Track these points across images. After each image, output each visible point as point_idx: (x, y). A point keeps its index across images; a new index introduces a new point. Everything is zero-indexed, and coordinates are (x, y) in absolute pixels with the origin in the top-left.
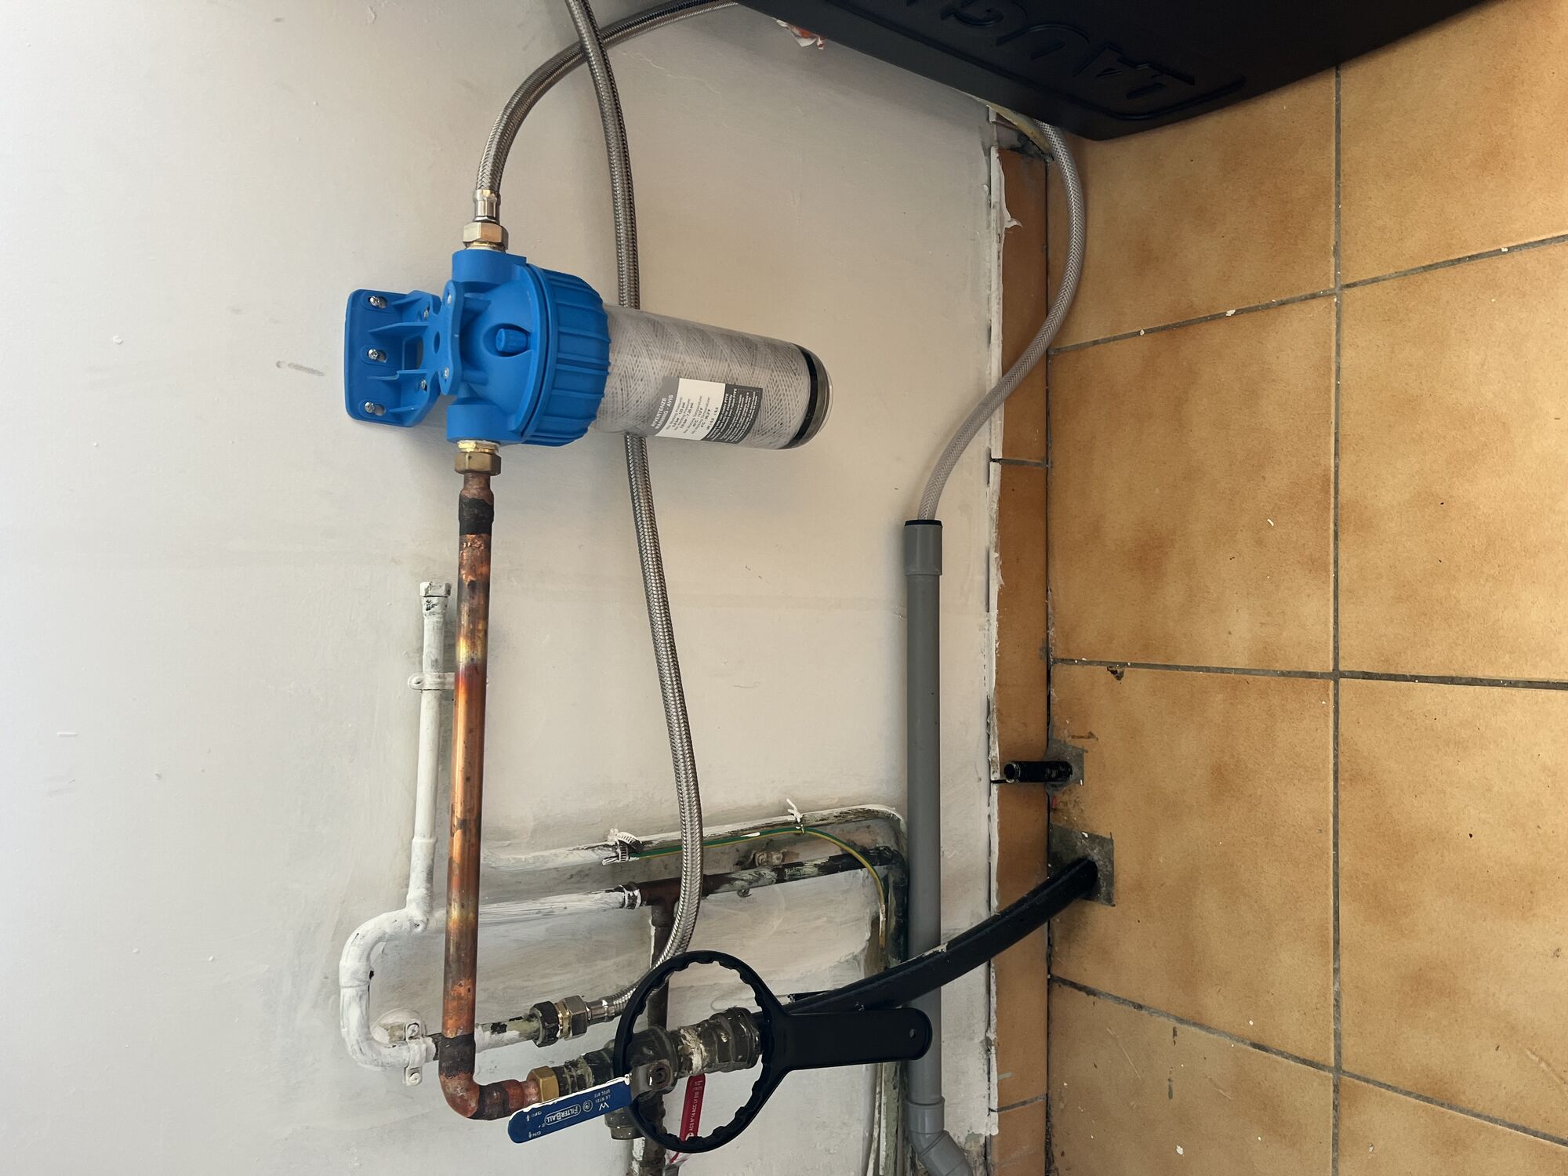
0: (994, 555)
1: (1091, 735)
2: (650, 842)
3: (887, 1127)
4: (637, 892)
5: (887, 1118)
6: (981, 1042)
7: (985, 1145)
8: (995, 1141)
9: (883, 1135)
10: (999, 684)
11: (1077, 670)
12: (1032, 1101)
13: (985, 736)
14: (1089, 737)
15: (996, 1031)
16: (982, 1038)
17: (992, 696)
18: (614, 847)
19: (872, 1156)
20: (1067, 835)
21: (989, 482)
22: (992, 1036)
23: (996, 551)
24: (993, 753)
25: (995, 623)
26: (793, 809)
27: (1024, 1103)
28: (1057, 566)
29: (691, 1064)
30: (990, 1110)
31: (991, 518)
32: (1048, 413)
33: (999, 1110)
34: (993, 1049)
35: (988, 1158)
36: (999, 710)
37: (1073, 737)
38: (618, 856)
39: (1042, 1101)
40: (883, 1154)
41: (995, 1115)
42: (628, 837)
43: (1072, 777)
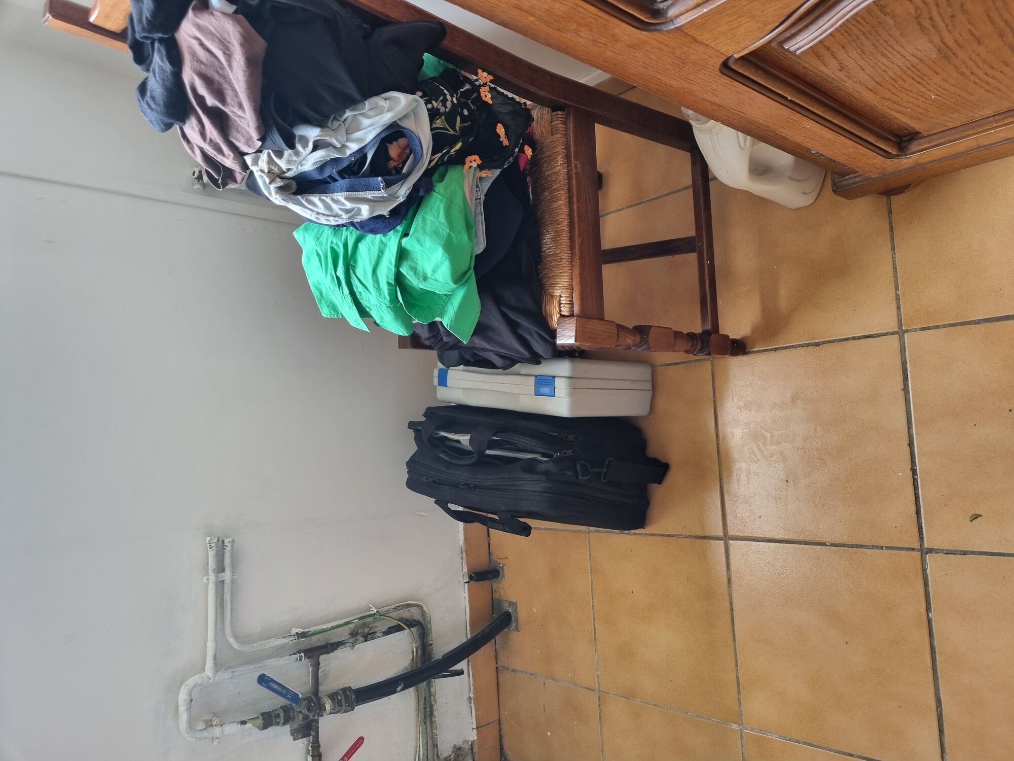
2: (310, 631)
3: (422, 741)
4: (302, 654)
6: (467, 699)
7: (472, 745)
8: (476, 742)
9: (421, 745)
12: (492, 722)
14: (505, 558)
15: (474, 693)
16: (467, 697)
17: (463, 547)
18: (294, 635)
19: (417, 754)
20: (500, 602)
22: (472, 696)
24: (464, 570)
26: (372, 608)
27: (488, 724)
30: (473, 729)
33: (477, 728)
34: (472, 702)
35: (473, 750)
36: (466, 551)
37: (500, 559)
38: (296, 639)
39: (498, 722)
40: (421, 753)
41: (475, 731)
42: (300, 630)
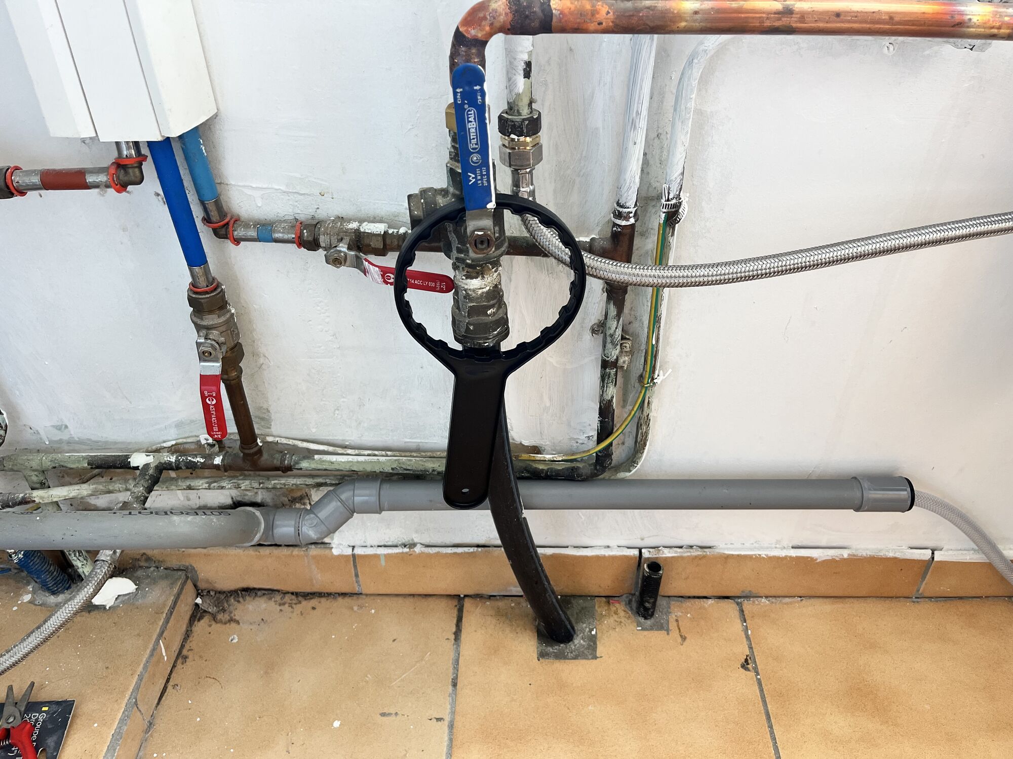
0: (845, 554)
1: (684, 638)
2: (673, 235)
3: (358, 462)
4: (632, 221)
5: (365, 462)
6: (413, 540)
7: (323, 543)
8: (327, 552)
9: (350, 458)
10: (727, 558)
11: (738, 626)
12: (357, 582)
13: (680, 544)
14: (681, 636)
15: (422, 553)
16: (416, 540)
17: (717, 551)
18: (678, 197)
19: (331, 449)
20: (587, 613)
21: (912, 548)
22: (418, 549)
23: (849, 555)
24: (666, 551)
25: (783, 553)
26: (664, 375)
27: (357, 575)
28: (826, 607)
29: (472, 278)
30: (353, 547)
31: (880, 550)
32: (961, 598)
33: (354, 556)
34: (406, 550)
35: (313, 546)
36: (704, 557)
37: (677, 621)
38: (668, 200)
39: (357, 589)
40: (334, 458)
41: (349, 552)
42: (684, 210)
43: (642, 620)
